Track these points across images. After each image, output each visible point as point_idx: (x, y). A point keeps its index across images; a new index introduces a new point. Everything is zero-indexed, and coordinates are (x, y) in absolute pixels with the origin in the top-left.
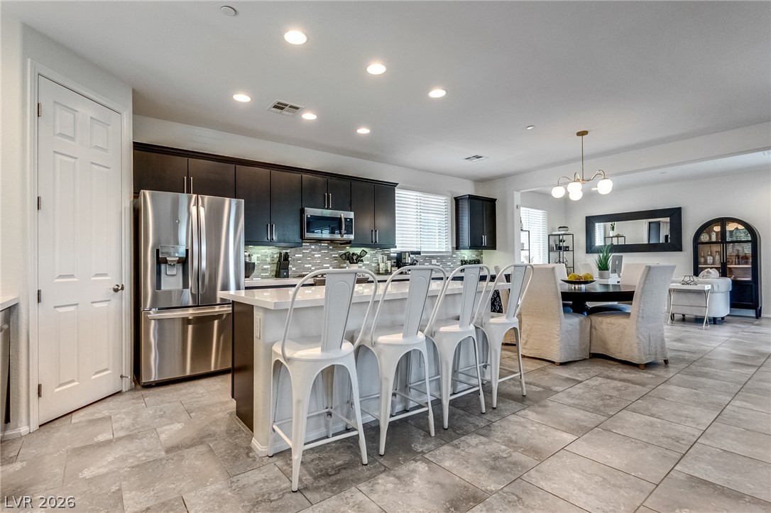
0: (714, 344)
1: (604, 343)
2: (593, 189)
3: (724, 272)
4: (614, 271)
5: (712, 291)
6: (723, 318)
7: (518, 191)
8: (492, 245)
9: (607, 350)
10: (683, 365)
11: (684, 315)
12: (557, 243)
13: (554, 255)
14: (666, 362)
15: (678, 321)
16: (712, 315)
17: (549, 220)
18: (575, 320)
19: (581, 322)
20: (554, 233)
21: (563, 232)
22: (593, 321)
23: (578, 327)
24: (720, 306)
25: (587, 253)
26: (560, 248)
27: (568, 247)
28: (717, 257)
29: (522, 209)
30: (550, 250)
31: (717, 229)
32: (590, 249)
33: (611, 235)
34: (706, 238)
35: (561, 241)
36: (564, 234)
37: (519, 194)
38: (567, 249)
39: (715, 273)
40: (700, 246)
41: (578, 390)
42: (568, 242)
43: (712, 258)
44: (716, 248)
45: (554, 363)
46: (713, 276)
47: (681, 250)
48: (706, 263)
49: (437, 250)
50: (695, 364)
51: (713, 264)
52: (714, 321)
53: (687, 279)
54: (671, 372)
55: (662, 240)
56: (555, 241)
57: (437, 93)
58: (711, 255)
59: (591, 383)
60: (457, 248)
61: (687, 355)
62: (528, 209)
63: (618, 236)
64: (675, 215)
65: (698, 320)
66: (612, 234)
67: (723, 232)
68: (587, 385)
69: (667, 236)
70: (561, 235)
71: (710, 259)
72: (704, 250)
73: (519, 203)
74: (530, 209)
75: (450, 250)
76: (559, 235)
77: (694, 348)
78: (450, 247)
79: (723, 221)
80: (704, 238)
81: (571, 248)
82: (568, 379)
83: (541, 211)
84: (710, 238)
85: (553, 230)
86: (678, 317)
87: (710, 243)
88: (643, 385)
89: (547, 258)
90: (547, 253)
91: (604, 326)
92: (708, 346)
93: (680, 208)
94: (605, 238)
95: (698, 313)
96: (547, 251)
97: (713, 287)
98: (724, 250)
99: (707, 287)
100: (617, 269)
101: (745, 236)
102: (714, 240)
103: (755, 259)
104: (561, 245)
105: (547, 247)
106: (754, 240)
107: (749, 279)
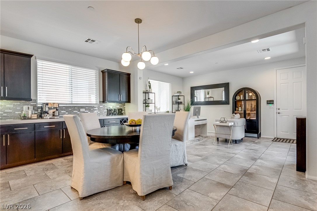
2: (190, 72)
3: (243, 116)
5: (234, 126)
6: (241, 140)
8: (128, 100)
12: (177, 100)
13: (175, 106)
16: (234, 139)
17: (172, 88)
20: (175, 95)
21: (179, 95)
24: (239, 133)
27: (182, 102)
30: (173, 103)
31: (243, 93)
33: (207, 97)
34: (238, 98)
35: (179, 99)
39: (238, 116)
42: (182, 100)
43: (241, 108)
46: (236, 118)
47: (229, 104)
48: (238, 110)
49: (88, 103)
51: (241, 111)
52: (236, 142)
53: (223, 119)
58: (241, 106)
60: (103, 102)
62: (159, 82)
63: (210, 97)
64: (226, 86)
66: (208, 96)
67: (245, 95)
74: (161, 82)
75: (98, 103)
76: (177, 96)
78: (98, 101)
79: (245, 90)
81: (183, 103)
83: (169, 84)
84: (240, 98)
85: (174, 93)
87: (240, 100)
89: (171, 108)
90: (171, 105)
93: (229, 83)
94: (205, 98)
95: (227, 137)
96: (171, 104)
97: (234, 123)
98: (245, 104)
99: (231, 124)
101: (254, 97)
102: (242, 99)
103: (257, 109)
104: (179, 101)
105: (171, 102)
106: (258, 100)
107: (255, 119)
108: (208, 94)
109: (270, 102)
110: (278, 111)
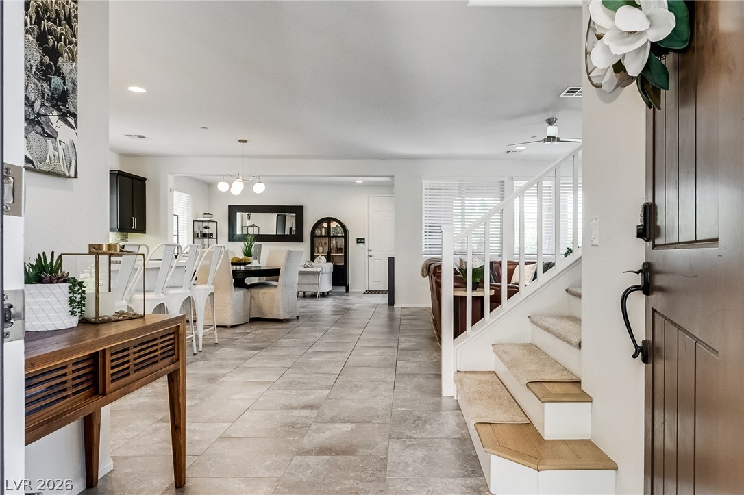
0: (322, 307)
1: (260, 309)
2: (250, 188)
3: (329, 259)
4: (256, 258)
5: (322, 273)
6: (328, 292)
7: (172, 174)
8: (142, 229)
9: (262, 313)
10: (308, 318)
11: (304, 293)
12: (201, 230)
13: (198, 242)
14: (298, 317)
15: (301, 297)
16: (322, 291)
17: (194, 205)
18: (241, 292)
19: (244, 294)
20: (198, 219)
21: (208, 219)
22: (253, 293)
23: (243, 298)
24: (326, 285)
25: (229, 241)
26: (204, 235)
27: (212, 234)
28: (325, 248)
29: (176, 193)
30: (195, 236)
31: (325, 225)
32: (232, 237)
33: (247, 225)
35: (206, 228)
36: (209, 221)
37: (173, 176)
38: (211, 236)
39: (324, 259)
40: (315, 238)
41: (249, 336)
42: (212, 230)
43: (322, 248)
44: (325, 240)
45: (226, 327)
46: (323, 262)
47: (302, 241)
48: (318, 252)
50: (313, 317)
51: (323, 253)
52: (323, 295)
53: (307, 264)
54: (300, 322)
55: (287, 232)
56: (199, 228)
57: (137, 90)
58: (321, 246)
59: (257, 332)
61: (309, 314)
63: (253, 226)
64: (299, 211)
65: (313, 296)
66: (248, 223)
67: (329, 228)
68: (255, 334)
69: (291, 229)
70: (206, 221)
71: (321, 250)
72: (317, 240)
73: (172, 187)
76: (203, 222)
77: (311, 310)
79: (329, 220)
80: (318, 232)
81: (215, 236)
82: (240, 333)
83: (186, 195)
84: (321, 233)
85: (197, 216)
86: (301, 294)
87: (321, 236)
88: (287, 329)
90: (192, 239)
91: (260, 296)
92: (319, 308)
93: (303, 206)
94: (242, 227)
95: (313, 290)
96: (192, 237)
97: (322, 269)
98: (330, 242)
99: (319, 269)
100: (258, 257)
101: (341, 233)
102: (323, 234)
103: (345, 249)
104: (206, 231)
105: (192, 233)
106: (346, 236)
107: (343, 264)
108: (249, 219)
109: (360, 241)
110: (370, 253)
